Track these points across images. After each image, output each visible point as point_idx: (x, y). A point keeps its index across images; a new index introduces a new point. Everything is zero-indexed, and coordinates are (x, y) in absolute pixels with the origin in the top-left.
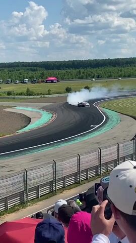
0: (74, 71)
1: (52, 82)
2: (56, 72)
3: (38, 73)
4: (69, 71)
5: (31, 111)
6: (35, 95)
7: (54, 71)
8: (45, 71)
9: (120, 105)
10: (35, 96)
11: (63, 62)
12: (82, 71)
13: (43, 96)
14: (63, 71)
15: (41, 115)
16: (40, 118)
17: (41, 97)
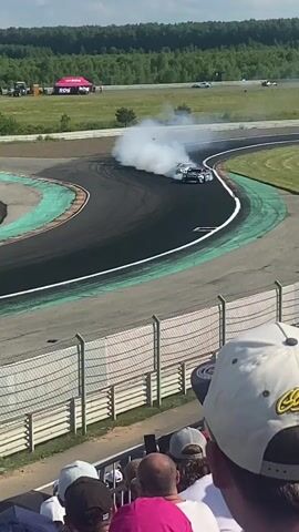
0: (143, 59)
1: (75, 91)
2: (87, 59)
3: (29, 64)
4: (129, 57)
5: (8, 184)
6: (21, 133)
7: (80, 56)
8: (53, 59)
9: (284, 164)
10: (21, 138)
11: (109, 28)
12: (168, 56)
13: (44, 136)
14: (109, 57)
15: (40, 197)
16: (35, 204)
17: (39, 139)
